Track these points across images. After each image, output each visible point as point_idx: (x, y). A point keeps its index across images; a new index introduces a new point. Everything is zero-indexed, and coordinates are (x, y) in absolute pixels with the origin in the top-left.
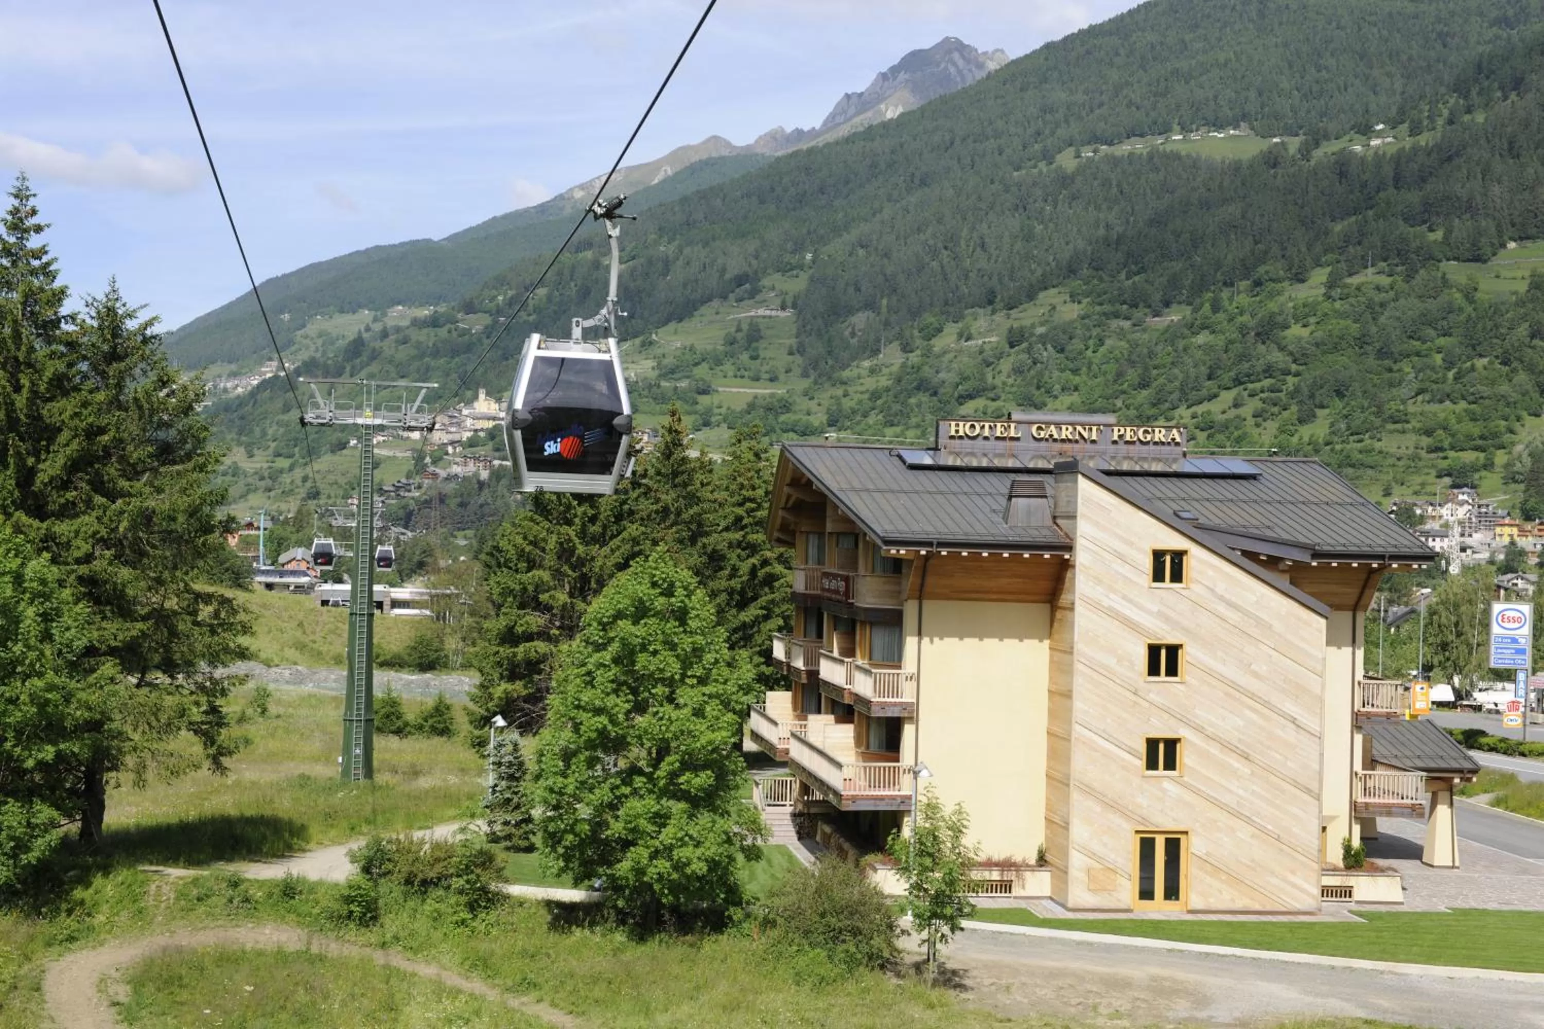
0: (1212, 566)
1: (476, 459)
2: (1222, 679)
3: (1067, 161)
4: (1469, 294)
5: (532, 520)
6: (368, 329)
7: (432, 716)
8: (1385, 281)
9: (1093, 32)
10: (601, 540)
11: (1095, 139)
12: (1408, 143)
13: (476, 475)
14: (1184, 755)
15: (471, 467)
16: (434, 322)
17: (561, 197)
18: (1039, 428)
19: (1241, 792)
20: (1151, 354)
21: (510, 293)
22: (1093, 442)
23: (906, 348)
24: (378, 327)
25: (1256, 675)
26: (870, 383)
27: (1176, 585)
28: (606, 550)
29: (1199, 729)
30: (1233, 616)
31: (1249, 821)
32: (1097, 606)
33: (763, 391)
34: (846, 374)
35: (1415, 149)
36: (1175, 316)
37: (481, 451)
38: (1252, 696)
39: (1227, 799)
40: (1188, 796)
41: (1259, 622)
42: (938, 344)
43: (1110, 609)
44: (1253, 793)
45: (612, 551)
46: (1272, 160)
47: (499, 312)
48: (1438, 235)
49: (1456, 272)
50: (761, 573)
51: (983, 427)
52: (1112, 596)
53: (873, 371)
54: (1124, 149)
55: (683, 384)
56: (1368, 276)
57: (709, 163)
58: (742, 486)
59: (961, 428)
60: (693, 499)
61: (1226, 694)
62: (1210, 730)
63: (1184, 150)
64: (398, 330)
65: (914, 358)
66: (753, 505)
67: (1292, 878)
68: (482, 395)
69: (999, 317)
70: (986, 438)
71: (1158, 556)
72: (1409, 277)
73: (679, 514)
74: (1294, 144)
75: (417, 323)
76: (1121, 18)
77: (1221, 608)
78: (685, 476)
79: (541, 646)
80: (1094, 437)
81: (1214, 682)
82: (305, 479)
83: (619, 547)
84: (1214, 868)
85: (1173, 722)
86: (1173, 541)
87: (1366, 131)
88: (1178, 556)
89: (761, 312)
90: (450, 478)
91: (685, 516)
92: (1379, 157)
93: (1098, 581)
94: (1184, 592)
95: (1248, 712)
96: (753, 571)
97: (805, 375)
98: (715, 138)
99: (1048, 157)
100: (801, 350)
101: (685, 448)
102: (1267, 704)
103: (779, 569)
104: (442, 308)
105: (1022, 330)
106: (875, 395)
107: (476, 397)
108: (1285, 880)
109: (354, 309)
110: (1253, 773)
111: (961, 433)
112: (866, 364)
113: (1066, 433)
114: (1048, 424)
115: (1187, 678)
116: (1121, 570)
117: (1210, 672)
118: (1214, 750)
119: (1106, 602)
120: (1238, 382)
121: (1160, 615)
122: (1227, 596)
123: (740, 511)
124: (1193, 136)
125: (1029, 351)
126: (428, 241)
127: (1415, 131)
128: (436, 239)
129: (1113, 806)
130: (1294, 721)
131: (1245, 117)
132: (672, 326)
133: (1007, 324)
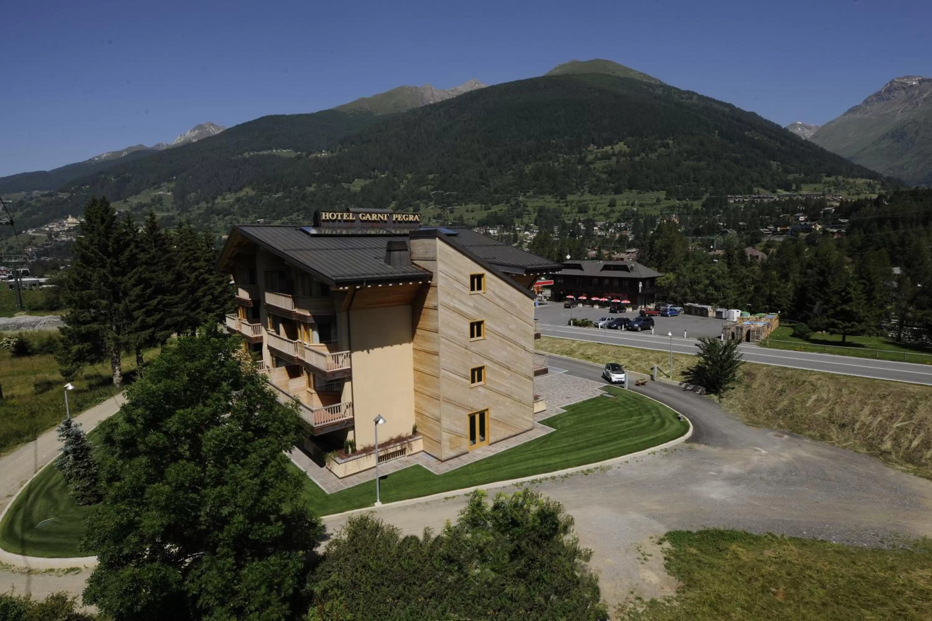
0: (494, 280)
1: (71, 235)
2: (499, 334)
3: (246, 155)
4: (349, 190)
5: (81, 266)
6: (25, 197)
7: (46, 346)
8: (330, 187)
9: (249, 123)
10: (123, 273)
11: (253, 150)
12: (331, 155)
13: (71, 240)
14: (486, 374)
15: (69, 238)
16: (50, 195)
17: (91, 160)
18: (363, 216)
19: (507, 385)
20: (275, 204)
21: (77, 187)
22: (386, 222)
23: (207, 203)
24: (29, 197)
25: (511, 330)
26: (198, 212)
27: (479, 292)
28: (126, 278)
29: (491, 360)
30: (502, 303)
31: (509, 396)
32: (447, 307)
33: (165, 214)
34: (190, 209)
35: (333, 157)
36: (280, 195)
37: (72, 233)
38: (510, 340)
39: (502, 389)
40: (488, 392)
41: (512, 306)
42: (217, 201)
43: (454, 307)
44: (511, 384)
45: (130, 279)
46: (299, 158)
47: (73, 192)
48: (340, 177)
49: (345, 185)
50: (200, 278)
51: (337, 216)
52: (454, 301)
53: (198, 208)
54: (261, 153)
55: (139, 213)
56: (326, 186)
57: (139, 152)
58: (187, 245)
59: (327, 216)
60: (166, 251)
61: (501, 341)
62: (495, 359)
63: (277, 154)
64: (36, 197)
65: (210, 205)
66: (192, 252)
67: (526, 417)
68: (70, 217)
69: (233, 195)
70: (339, 221)
71: (473, 277)
72: (335, 186)
73: (160, 257)
74: (304, 154)
75: (43, 195)
76: (256, 120)
77: (498, 300)
78: (161, 242)
79: (95, 326)
80: (386, 219)
81: (496, 336)
82: (7, 244)
83: (132, 277)
84: (498, 422)
85: (481, 359)
86: (479, 270)
87: (321, 152)
88: (480, 277)
89: (161, 193)
90: (62, 241)
91: (163, 259)
92: (325, 158)
93: (448, 294)
94: (484, 295)
95: (509, 348)
96: (197, 278)
97: (178, 210)
98: (140, 145)
99: (241, 154)
100: (176, 203)
101: (159, 229)
102: (515, 343)
103: (206, 276)
104: (52, 191)
105: (240, 198)
106: (200, 215)
107: (68, 217)
108: (523, 419)
109: (19, 191)
110: (511, 375)
111: (328, 218)
112: (196, 207)
113: (374, 217)
114: (366, 213)
115: (486, 337)
116: (457, 287)
117: (494, 332)
118: (497, 368)
119: (452, 304)
120: (297, 211)
121: (475, 308)
122: (500, 294)
123: (188, 254)
124: (279, 151)
125: (242, 203)
126: (45, 171)
127: (332, 152)
128: (47, 170)
129: (459, 406)
130: (524, 348)
131: (291, 147)
132: (134, 196)
133: (235, 196)
